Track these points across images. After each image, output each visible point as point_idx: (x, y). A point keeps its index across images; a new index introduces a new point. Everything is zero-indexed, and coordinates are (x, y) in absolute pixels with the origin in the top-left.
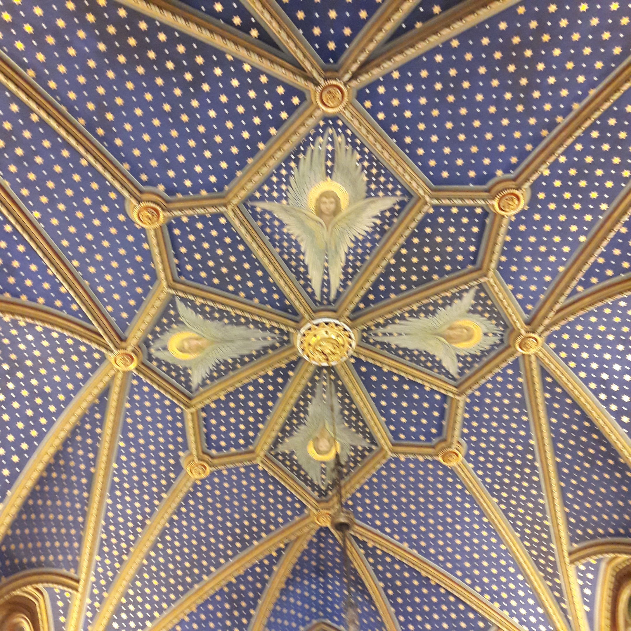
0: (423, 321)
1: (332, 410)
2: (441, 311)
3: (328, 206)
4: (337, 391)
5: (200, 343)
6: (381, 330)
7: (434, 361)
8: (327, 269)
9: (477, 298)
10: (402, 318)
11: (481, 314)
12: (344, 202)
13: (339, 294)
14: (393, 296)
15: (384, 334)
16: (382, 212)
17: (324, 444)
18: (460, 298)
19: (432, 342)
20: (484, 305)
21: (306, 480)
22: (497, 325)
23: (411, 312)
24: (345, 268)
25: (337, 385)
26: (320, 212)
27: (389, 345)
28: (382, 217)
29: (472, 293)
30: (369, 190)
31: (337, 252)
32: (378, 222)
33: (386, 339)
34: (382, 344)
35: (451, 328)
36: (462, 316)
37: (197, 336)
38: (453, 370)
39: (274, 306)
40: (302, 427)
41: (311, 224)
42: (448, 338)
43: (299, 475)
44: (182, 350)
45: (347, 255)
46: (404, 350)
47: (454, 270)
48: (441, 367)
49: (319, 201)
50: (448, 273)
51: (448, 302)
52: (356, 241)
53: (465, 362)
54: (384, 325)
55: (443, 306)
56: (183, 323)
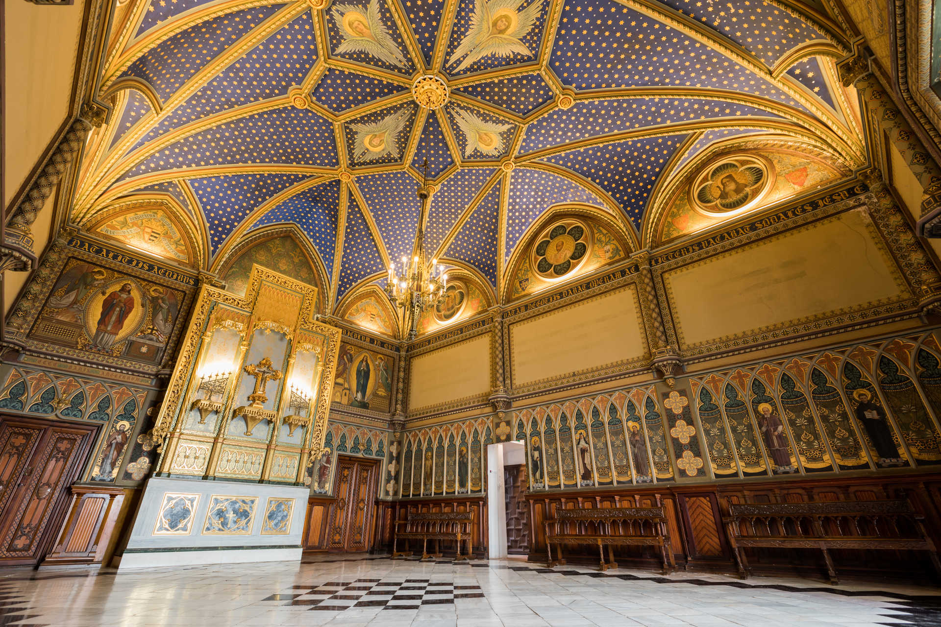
0: (478, 121)
1: (397, 128)
2: (490, 123)
3: (501, 25)
4: (408, 121)
5: (365, 30)
6: (458, 109)
7: (464, 143)
8: (467, 55)
9: (509, 130)
10: (472, 111)
11: (504, 138)
12: (510, 31)
13: (458, 73)
14: (479, 98)
15: (457, 112)
16: (519, 54)
17: (376, 141)
18: (503, 124)
19: (472, 134)
20: (508, 136)
21: (350, 152)
22: (504, 149)
23: (478, 112)
24: (475, 63)
25: (411, 118)
26: (495, 24)
27: (454, 119)
28: (515, 56)
29: (510, 126)
30: (525, 37)
31: (480, 52)
32: (512, 56)
33: (455, 115)
34: (452, 116)
35: (485, 134)
36: (495, 132)
37: (366, 24)
38: (467, 154)
39: (422, 49)
40: (374, 124)
41: (485, 25)
42: (480, 138)
43: (349, 147)
44: (350, 25)
45: (483, 58)
46: (458, 127)
47: (514, 110)
48: (464, 148)
49: (502, 17)
50: (511, 109)
51: (497, 121)
52: (493, 56)
53: (476, 154)
54: (462, 108)
55: (494, 122)
56: (367, 9)
